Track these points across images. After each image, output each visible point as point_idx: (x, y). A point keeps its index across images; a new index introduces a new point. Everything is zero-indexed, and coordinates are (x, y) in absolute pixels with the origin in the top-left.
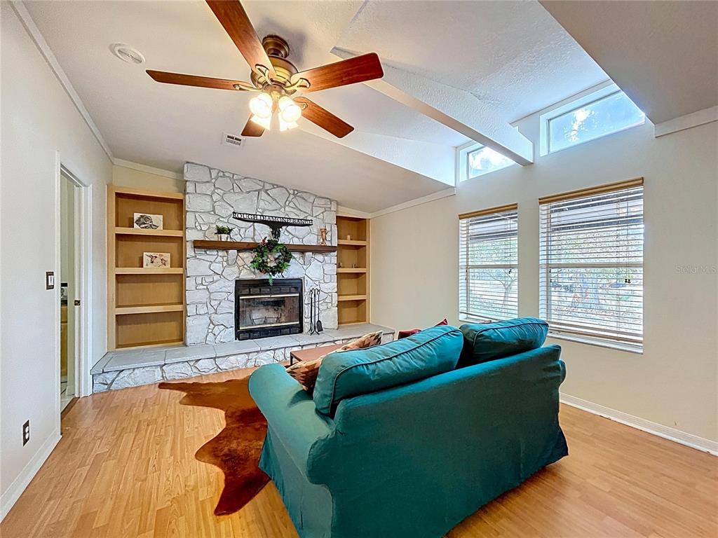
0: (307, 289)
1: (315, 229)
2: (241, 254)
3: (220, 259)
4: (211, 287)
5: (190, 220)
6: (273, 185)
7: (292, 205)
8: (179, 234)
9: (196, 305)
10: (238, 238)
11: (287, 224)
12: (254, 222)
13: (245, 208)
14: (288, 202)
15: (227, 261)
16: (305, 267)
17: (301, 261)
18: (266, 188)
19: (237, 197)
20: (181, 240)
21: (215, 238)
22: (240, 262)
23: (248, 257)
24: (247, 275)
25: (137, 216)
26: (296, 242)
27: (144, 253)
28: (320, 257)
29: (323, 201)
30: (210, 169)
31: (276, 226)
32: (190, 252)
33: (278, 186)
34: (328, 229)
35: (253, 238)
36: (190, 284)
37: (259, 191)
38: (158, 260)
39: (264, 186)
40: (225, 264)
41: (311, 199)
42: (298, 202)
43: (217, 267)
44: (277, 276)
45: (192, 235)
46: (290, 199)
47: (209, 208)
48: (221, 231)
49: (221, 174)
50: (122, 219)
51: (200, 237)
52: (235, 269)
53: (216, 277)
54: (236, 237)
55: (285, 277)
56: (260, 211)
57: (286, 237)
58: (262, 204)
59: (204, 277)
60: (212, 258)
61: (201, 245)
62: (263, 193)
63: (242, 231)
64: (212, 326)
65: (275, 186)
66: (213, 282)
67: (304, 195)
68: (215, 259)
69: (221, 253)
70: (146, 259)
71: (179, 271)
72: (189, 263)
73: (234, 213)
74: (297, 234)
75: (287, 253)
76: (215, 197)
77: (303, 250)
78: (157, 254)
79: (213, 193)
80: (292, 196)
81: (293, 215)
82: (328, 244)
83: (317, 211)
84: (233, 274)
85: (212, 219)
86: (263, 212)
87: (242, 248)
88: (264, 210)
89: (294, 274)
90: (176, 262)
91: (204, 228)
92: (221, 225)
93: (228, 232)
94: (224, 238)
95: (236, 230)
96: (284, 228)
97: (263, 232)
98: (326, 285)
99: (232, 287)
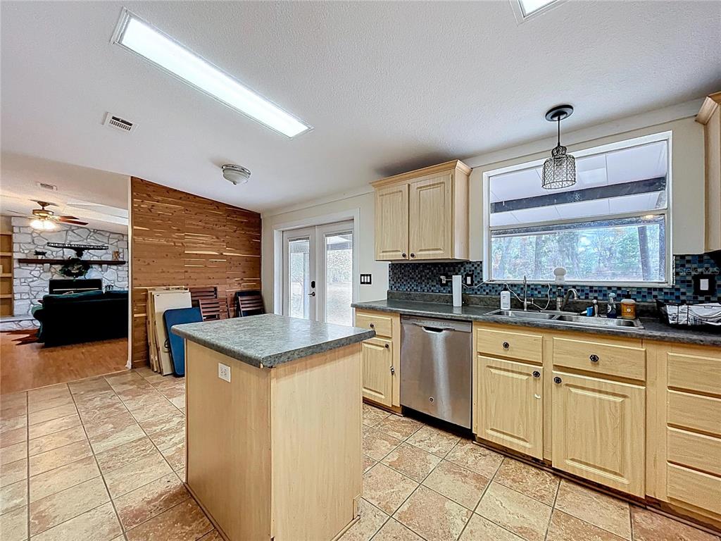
0: (104, 285)
1: (110, 251)
2: (53, 266)
3: (38, 269)
4: (31, 284)
5: (16, 247)
6: (78, 227)
7: (92, 238)
8: (9, 254)
9: (21, 293)
10: (51, 257)
11: (89, 249)
12: (63, 248)
13: (57, 240)
14: (89, 237)
15: (43, 269)
16: (103, 273)
17: (100, 269)
18: (73, 229)
19: (50, 234)
20: (10, 257)
21: (35, 257)
22: (53, 270)
23: (59, 267)
24: (57, 277)
26: (95, 259)
28: (115, 267)
29: (117, 236)
31: (79, 250)
32: (16, 265)
33: (82, 228)
34: (121, 250)
35: (63, 257)
36: (16, 282)
37: (67, 231)
39: (71, 228)
40: (42, 271)
41: (108, 234)
42: (97, 236)
44: (79, 278)
45: (16, 256)
46: (91, 235)
47: (30, 241)
48: (37, 253)
51: (23, 256)
52: (50, 274)
53: (35, 279)
54: (49, 257)
55: (87, 278)
56: (68, 241)
57: (86, 256)
58: (69, 238)
59: (26, 278)
60: (33, 268)
61: (20, 261)
62: (70, 233)
63: (54, 253)
64: (32, 306)
66: (33, 281)
67: (102, 232)
68: (36, 270)
69: (38, 266)
71: (9, 275)
72: (15, 271)
73: (48, 243)
74: (96, 254)
75: (87, 265)
76: (35, 235)
77: (100, 263)
79: (33, 233)
80: (92, 233)
81: (93, 243)
82: (120, 260)
83: (112, 241)
84: (48, 277)
85: (32, 247)
87: (53, 262)
88: (71, 241)
89: (95, 277)
90: (7, 270)
91: (26, 252)
92: (38, 250)
93: (43, 254)
94: (40, 257)
95: (49, 252)
96: (86, 251)
97: (71, 254)
98: (120, 283)
99: (47, 284)
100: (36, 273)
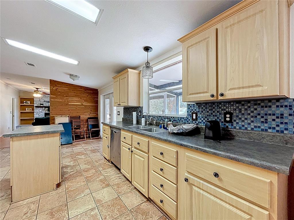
4: (39, 114)
5: (35, 102)
8: (33, 105)
10: (45, 106)
13: (47, 100)
15: (43, 109)
19: (45, 98)
20: (34, 105)
21: (40, 106)
22: (46, 110)
24: (47, 112)
25: (24, 102)
27: (26, 108)
32: (35, 108)
35: (48, 105)
36: (35, 113)
38: (29, 109)
45: (35, 105)
47: (39, 100)
48: (41, 104)
50: (22, 102)
51: (37, 105)
52: (44, 111)
59: (38, 112)
61: (36, 107)
63: (46, 104)
68: (40, 110)
69: (41, 108)
71: (33, 111)
72: (34, 110)
73: (44, 101)
76: (40, 98)
84: (44, 112)
85: (39, 102)
87: (45, 107)
92: (41, 103)
93: (43, 104)
94: (41, 105)
95: (44, 104)
99: (44, 114)
100: (41, 111)
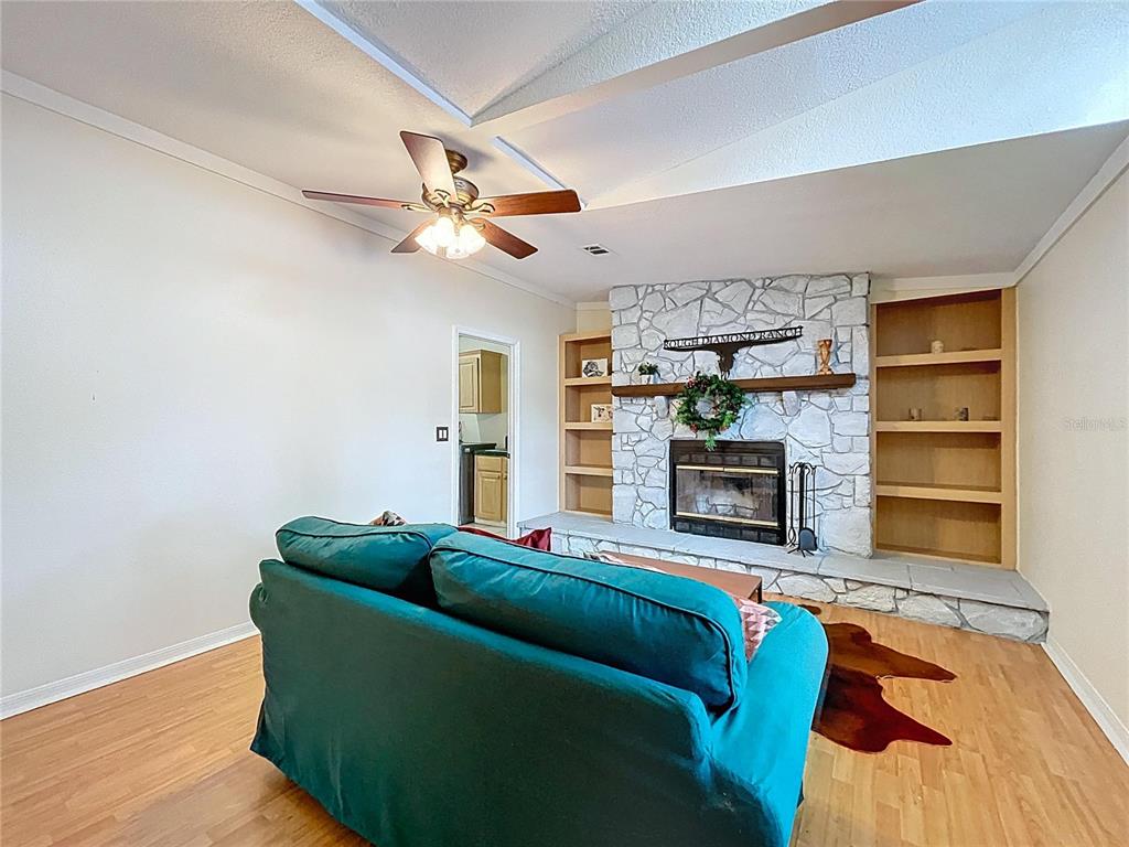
0: (790, 461)
1: (808, 343)
2: (675, 402)
3: (648, 410)
4: (640, 448)
5: (615, 362)
6: (725, 281)
7: (759, 307)
9: (623, 470)
11: (750, 343)
12: (693, 349)
13: (681, 330)
14: (752, 303)
15: (657, 412)
16: (787, 419)
17: (778, 409)
18: (714, 290)
19: (668, 317)
21: (639, 381)
22: (672, 414)
23: (680, 405)
25: (584, 363)
26: (767, 373)
27: (593, 406)
28: (822, 399)
29: (828, 283)
30: (636, 287)
31: (726, 351)
33: (732, 281)
34: (843, 336)
35: (692, 375)
36: (615, 441)
37: (701, 299)
38: (606, 412)
39: (710, 288)
40: (655, 417)
41: (800, 287)
42: (772, 299)
43: (645, 421)
44: (725, 436)
45: (614, 380)
46: (755, 298)
48: (643, 371)
49: (650, 290)
51: (625, 381)
52: (667, 423)
53: (645, 435)
54: (669, 378)
55: (746, 438)
56: (704, 329)
57: (746, 367)
58: (706, 318)
59: (629, 434)
60: (638, 409)
61: (622, 392)
62: (708, 301)
63: (677, 365)
64: (640, 503)
65: (726, 282)
66: (640, 441)
67: (784, 283)
68: (644, 413)
69: (649, 402)
70: (594, 413)
72: (613, 416)
73: (666, 341)
74: (768, 358)
76: (643, 324)
77: (777, 386)
78: (604, 406)
79: (640, 320)
80: (758, 292)
81: (760, 323)
82: (840, 370)
83: (813, 307)
84: (666, 431)
85: (639, 355)
86: (708, 331)
88: (709, 328)
89: (762, 433)
91: (629, 369)
92: (646, 362)
94: (648, 380)
96: (743, 351)
97: (708, 363)
98: (838, 458)
99: (664, 451)
